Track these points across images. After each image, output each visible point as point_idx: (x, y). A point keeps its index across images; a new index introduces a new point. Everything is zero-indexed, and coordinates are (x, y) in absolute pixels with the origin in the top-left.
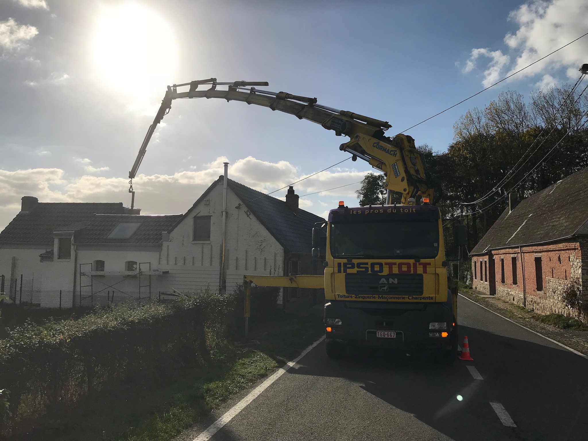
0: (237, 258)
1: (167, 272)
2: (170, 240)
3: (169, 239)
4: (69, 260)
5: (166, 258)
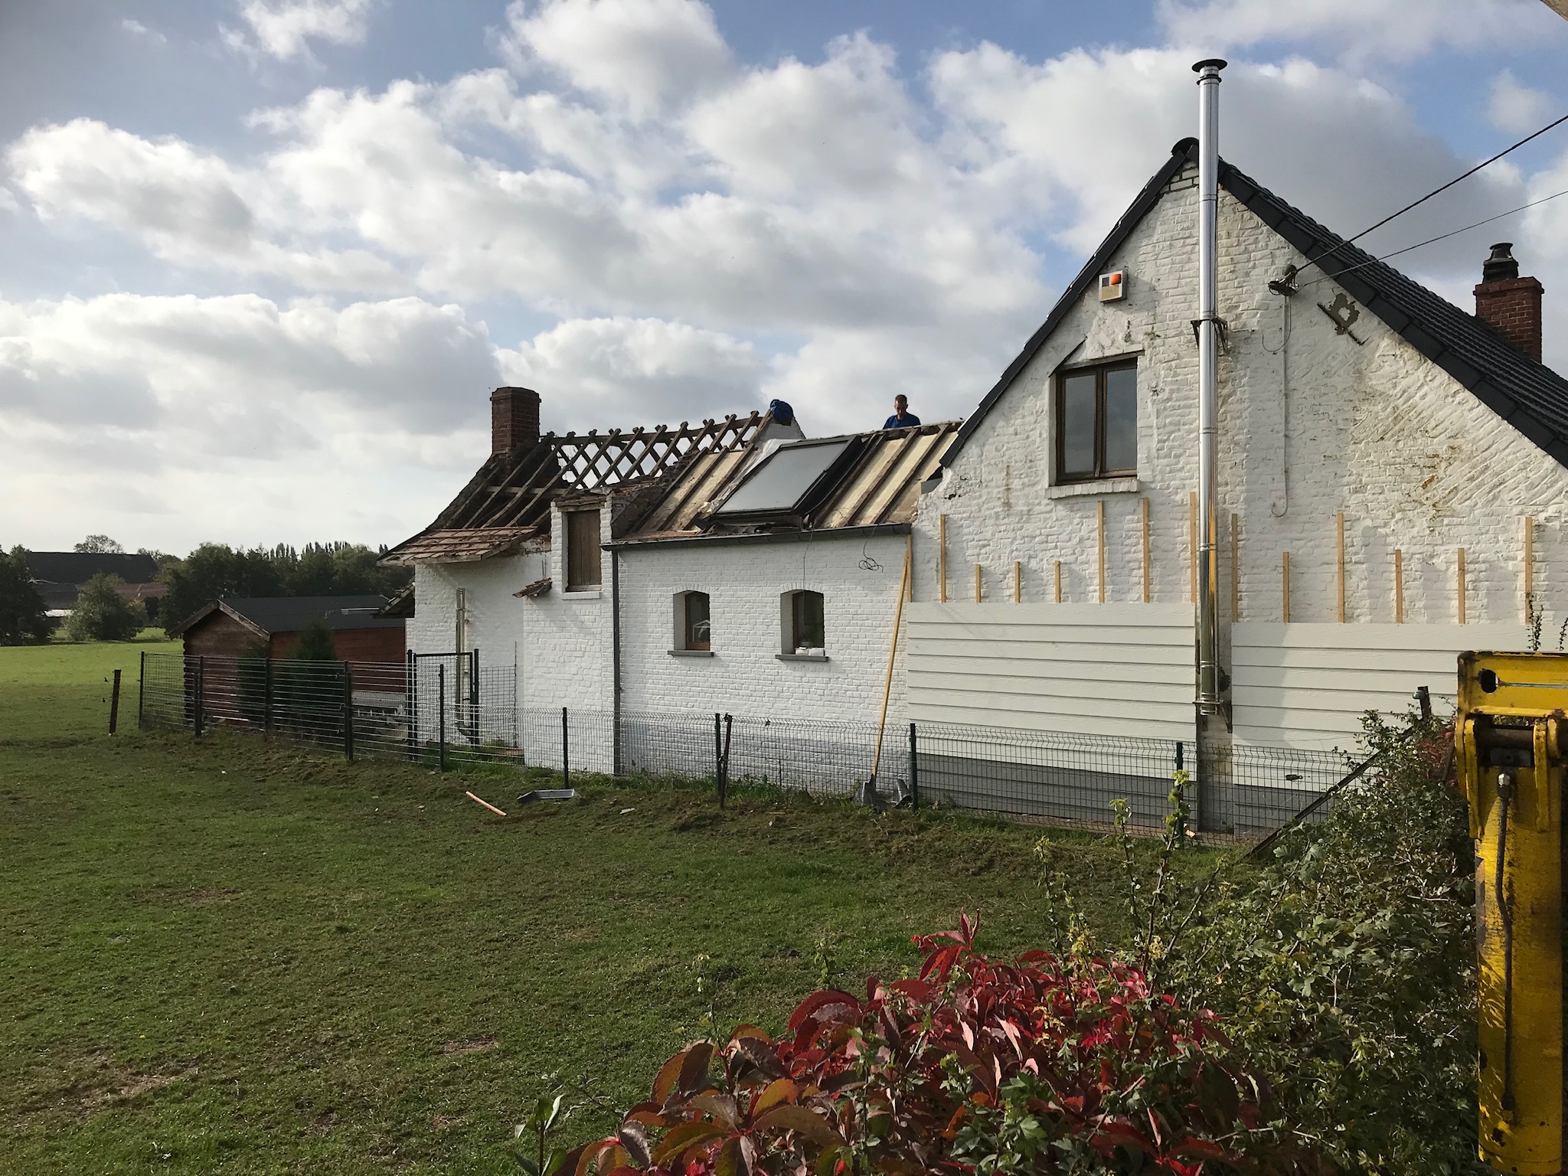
0: (1287, 557)
2: (949, 492)
4: (595, 594)
5: (937, 571)
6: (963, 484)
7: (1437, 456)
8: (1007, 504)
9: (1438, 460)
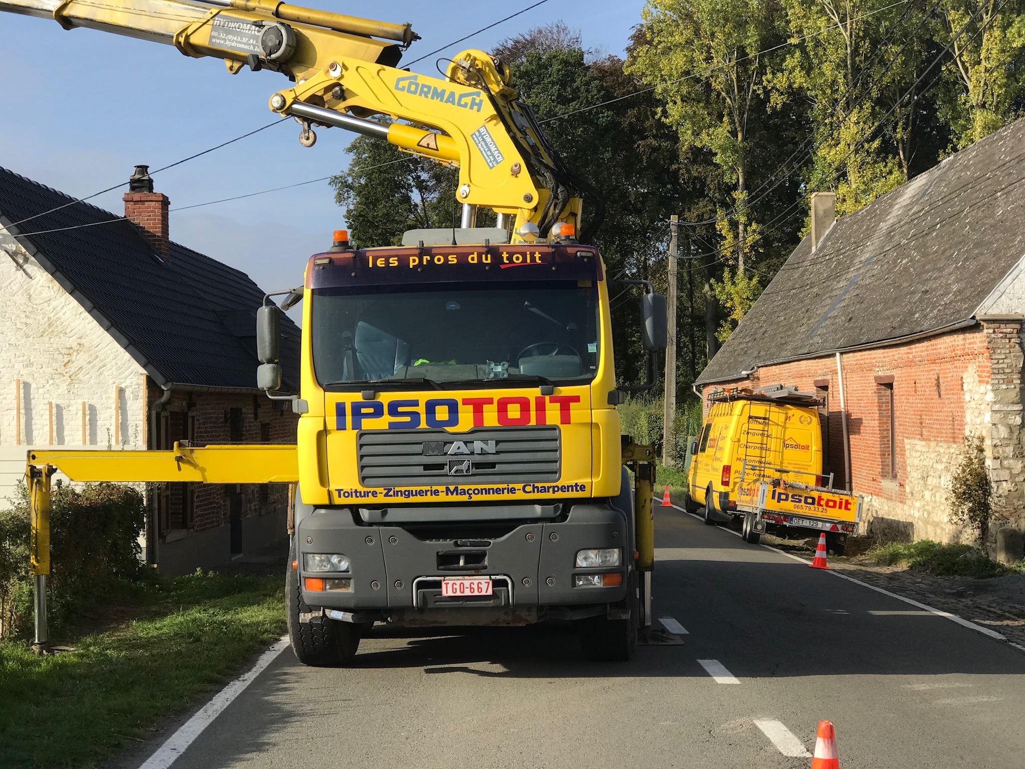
7: (71, 348)
9: (72, 351)
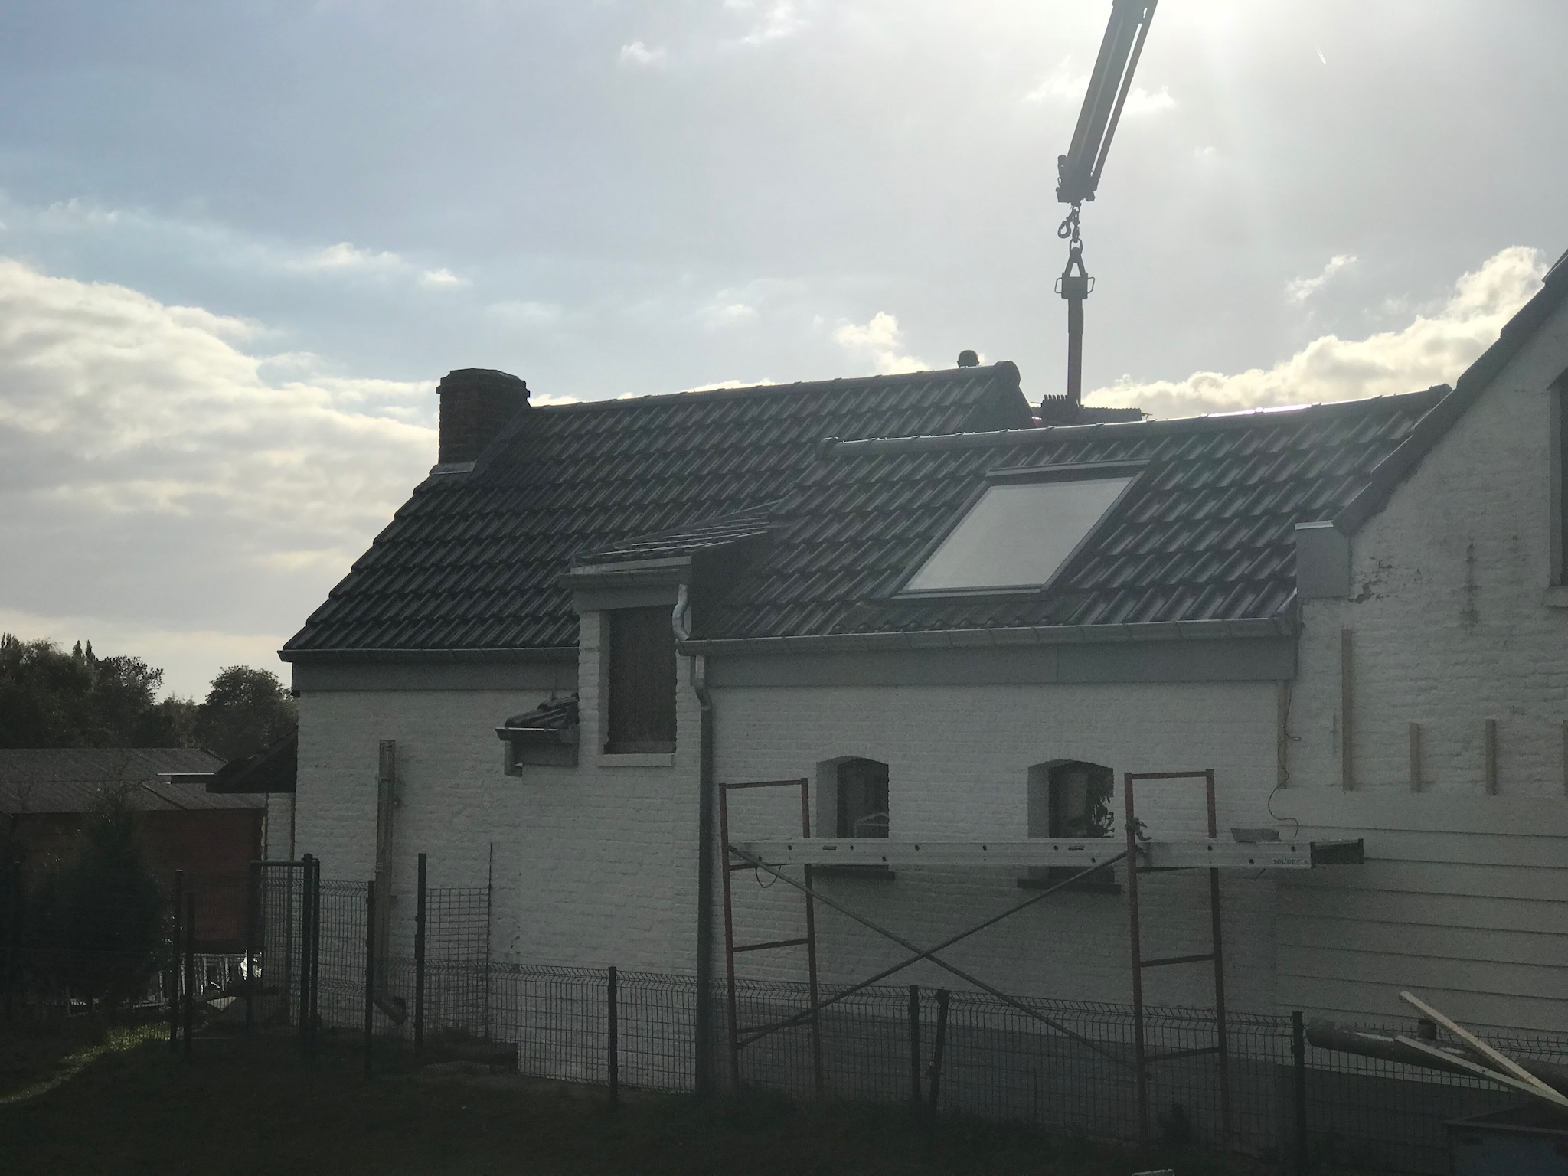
1: (1351, 852)
2: (1358, 590)
3: (1351, 582)
4: (665, 758)
5: (1334, 732)
6: (1383, 575)
8: (1471, 616)
